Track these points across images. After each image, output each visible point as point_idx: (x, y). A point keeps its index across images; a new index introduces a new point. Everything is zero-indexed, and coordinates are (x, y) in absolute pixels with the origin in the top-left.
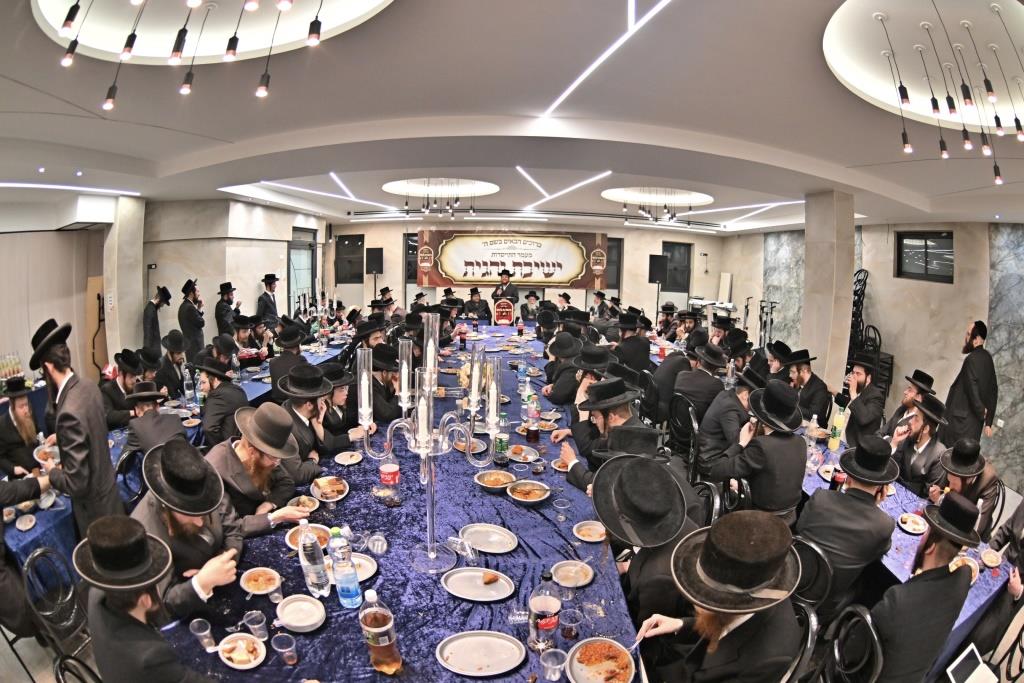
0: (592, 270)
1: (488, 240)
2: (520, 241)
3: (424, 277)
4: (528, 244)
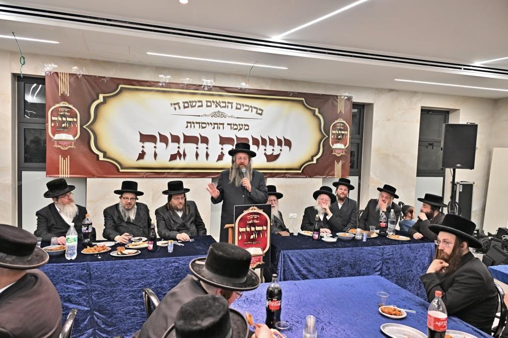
0: (332, 150)
1: (181, 99)
2: (232, 103)
3: (61, 158)
4: (243, 109)
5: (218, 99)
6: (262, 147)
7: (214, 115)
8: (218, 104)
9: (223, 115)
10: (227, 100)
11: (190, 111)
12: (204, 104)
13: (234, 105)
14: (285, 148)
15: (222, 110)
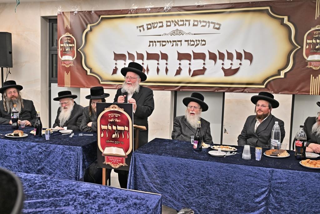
0: (306, 63)
1: (144, 22)
2: (189, 21)
3: (65, 74)
4: (200, 25)
5: (176, 19)
6: (219, 62)
7: (173, 33)
8: (176, 23)
9: (181, 33)
10: (185, 18)
11: (153, 31)
12: (165, 24)
13: (192, 23)
14: (246, 62)
15: (180, 28)
